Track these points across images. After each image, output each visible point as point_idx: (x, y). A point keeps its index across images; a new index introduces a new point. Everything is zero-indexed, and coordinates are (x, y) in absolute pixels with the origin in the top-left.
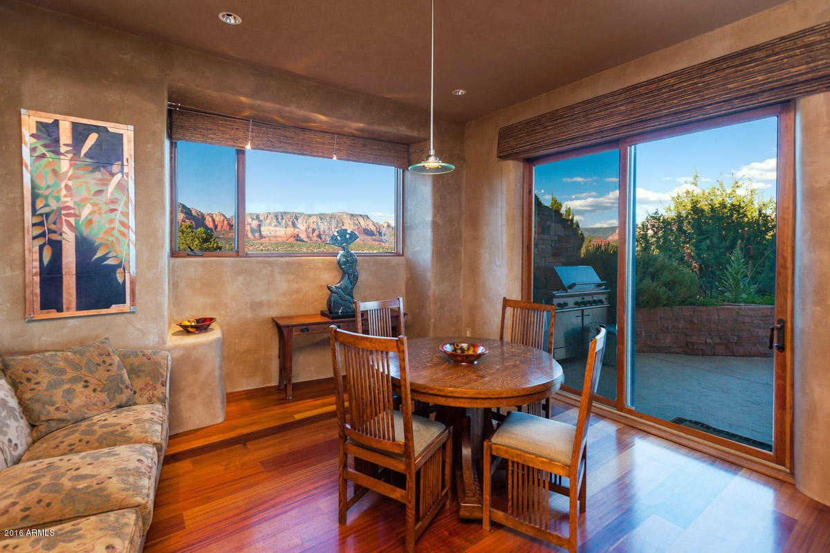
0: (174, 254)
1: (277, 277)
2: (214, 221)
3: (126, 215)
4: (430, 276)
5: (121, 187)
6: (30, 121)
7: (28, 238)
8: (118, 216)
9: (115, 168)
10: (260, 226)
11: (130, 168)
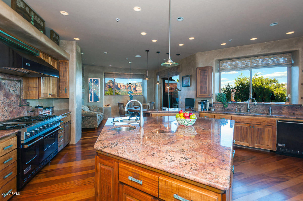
0: (105, 95)
1: (120, 99)
2: (121, 86)
3: (99, 90)
4: (146, 99)
5: (98, 86)
6: (89, 79)
7: (89, 93)
8: (98, 90)
9: (98, 84)
10: (136, 87)
11: (99, 84)
